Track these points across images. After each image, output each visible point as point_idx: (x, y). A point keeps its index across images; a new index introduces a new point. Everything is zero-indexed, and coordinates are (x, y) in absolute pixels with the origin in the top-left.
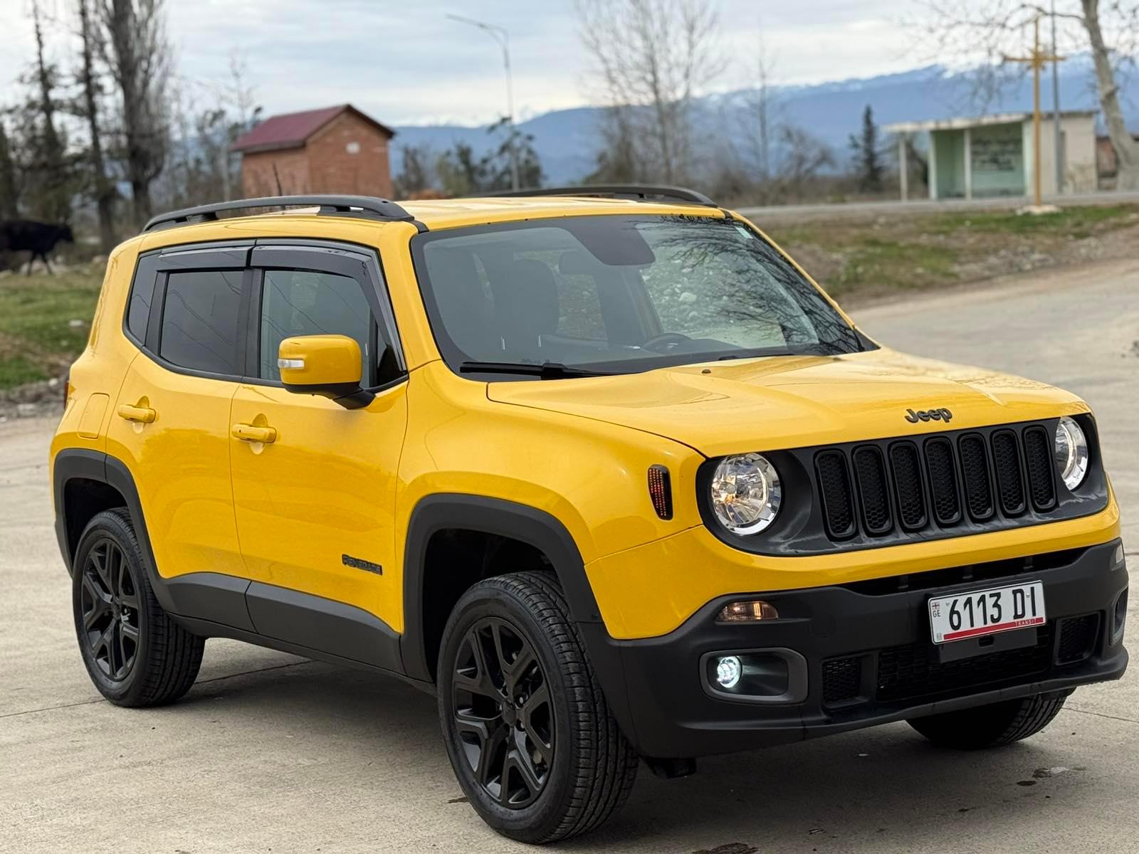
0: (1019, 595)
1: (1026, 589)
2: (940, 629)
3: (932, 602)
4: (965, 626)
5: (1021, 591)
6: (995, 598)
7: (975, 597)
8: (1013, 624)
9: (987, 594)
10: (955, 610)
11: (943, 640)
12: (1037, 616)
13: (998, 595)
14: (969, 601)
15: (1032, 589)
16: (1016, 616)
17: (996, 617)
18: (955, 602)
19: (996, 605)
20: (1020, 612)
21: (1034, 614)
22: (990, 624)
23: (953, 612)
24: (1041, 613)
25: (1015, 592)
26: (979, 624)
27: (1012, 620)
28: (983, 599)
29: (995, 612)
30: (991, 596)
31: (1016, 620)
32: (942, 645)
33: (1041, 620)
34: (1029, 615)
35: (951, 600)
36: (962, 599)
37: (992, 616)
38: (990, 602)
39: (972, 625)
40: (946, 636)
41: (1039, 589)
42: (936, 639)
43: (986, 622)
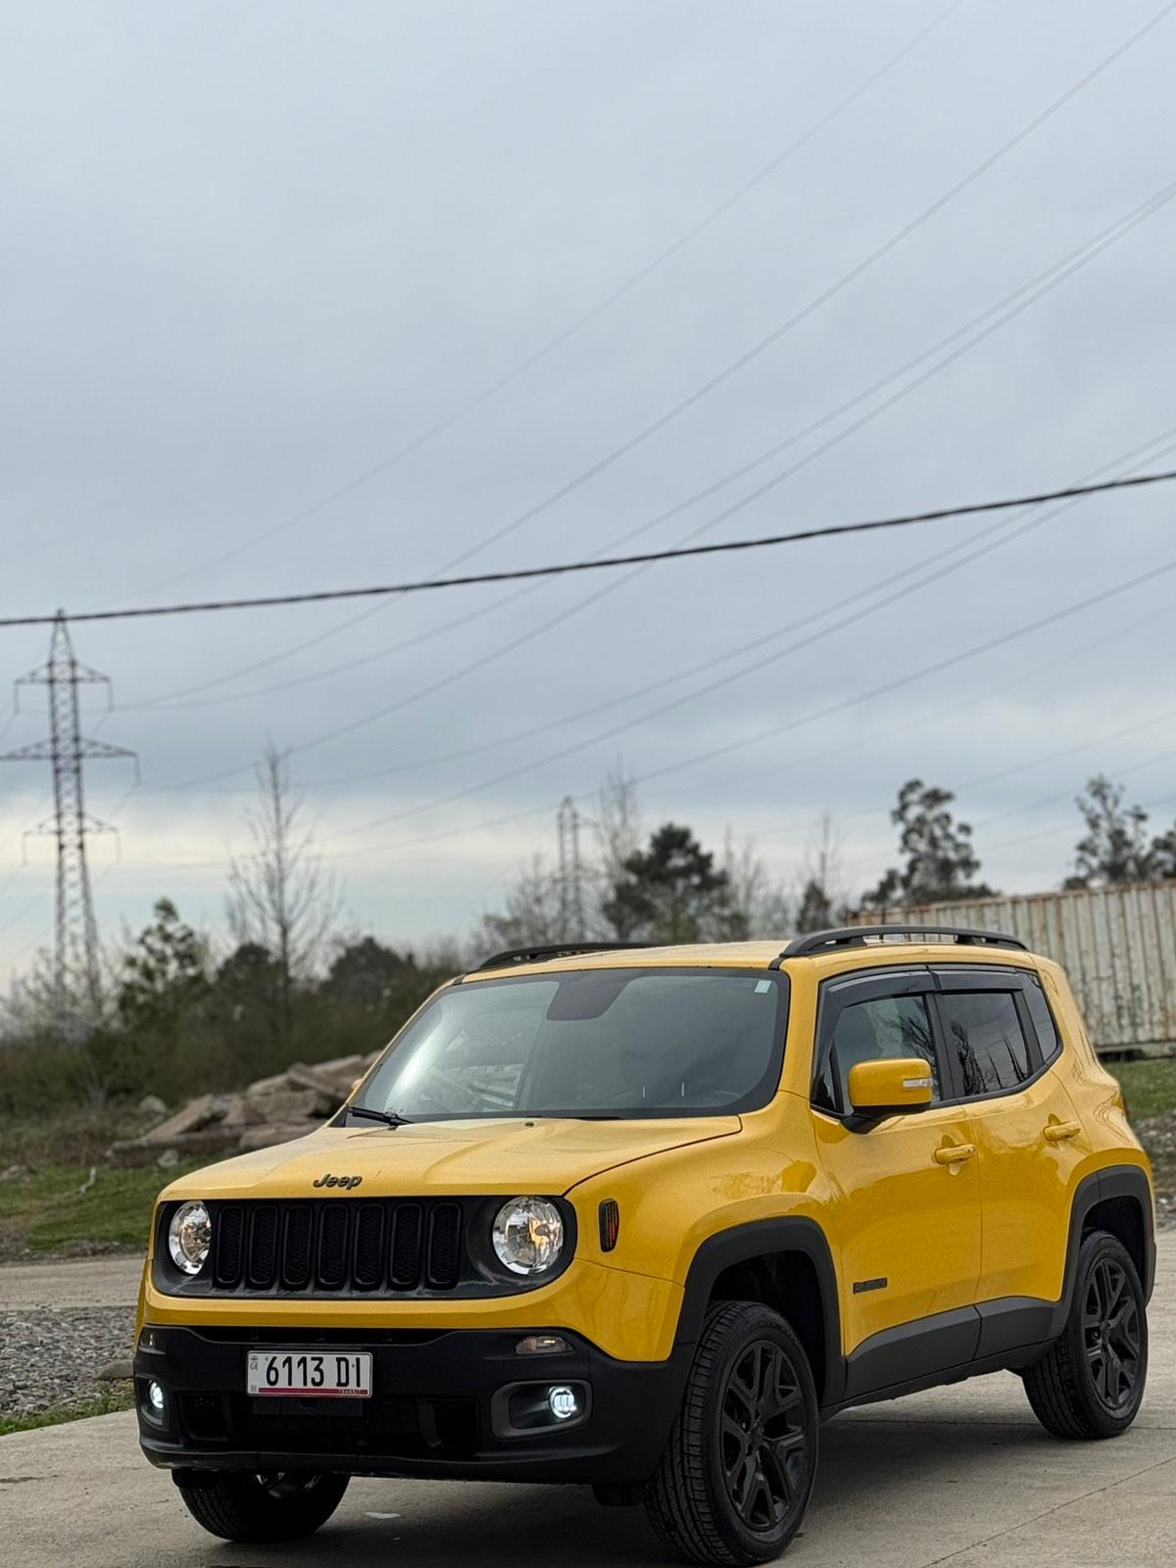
0: (343, 1364)
1: (352, 1358)
2: (256, 1381)
3: (251, 1355)
4: (282, 1383)
5: (347, 1361)
6: (317, 1362)
7: (296, 1358)
8: (336, 1391)
9: (309, 1357)
10: (274, 1366)
11: (257, 1392)
12: (361, 1388)
13: (321, 1360)
14: (288, 1360)
15: (358, 1360)
16: (339, 1384)
17: (317, 1380)
18: (274, 1359)
19: (317, 1369)
20: (343, 1381)
21: (358, 1385)
22: (310, 1385)
23: (270, 1368)
24: (366, 1384)
25: (339, 1360)
26: (298, 1383)
27: (334, 1386)
28: (303, 1361)
29: (317, 1377)
30: (313, 1359)
31: (340, 1388)
32: (256, 1398)
33: (365, 1392)
34: (352, 1385)
35: (270, 1356)
36: (281, 1357)
37: (313, 1380)
38: (311, 1365)
39: (290, 1383)
40: (260, 1390)
41: (366, 1360)
42: (250, 1391)
43: (305, 1384)
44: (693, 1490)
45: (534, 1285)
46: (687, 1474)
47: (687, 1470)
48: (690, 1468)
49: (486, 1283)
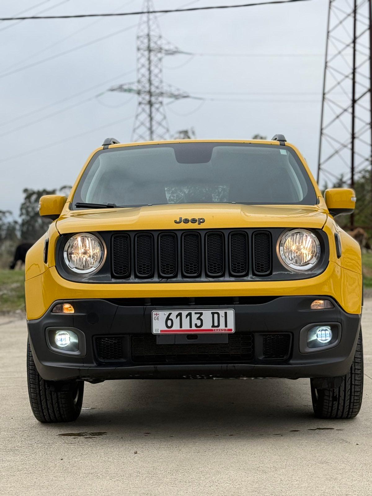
0: (216, 316)
1: (222, 313)
2: (158, 326)
3: (154, 313)
4: (176, 327)
5: (218, 314)
6: (199, 315)
7: (185, 313)
8: (212, 330)
9: (193, 312)
10: (170, 318)
11: (159, 332)
12: (229, 327)
13: (201, 314)
14: (180, 315)
15: (226, 313)
16: (213, 326)
17: (199, 324)
18: (170, 314)
19: (199, 318)
20: (216, 324)
21: (226, 326)
22: (194, 328)
23: (168, 319)
24: (231, 325)
25: (213, 313)
26: (186, 326)
27: (211, 328)
28: (190, 314)
29: (198, 322)
30: (196, 313)
31: (213, 328)
32: (159, 335)
33: (231, 330)
34: (222, 326)
35: (167, 313)
36: (175, 313)
37: (196, 325)
38: (195, 317)
39: (181, 327)
40: (161, 331)
41: (231, 313)
42: (154, 332)
43: (191, 326)
44: (355, 380)
45: (315, 274)
46: (353, 372)
47: (353, 370)
48: (355, 369)
49: (289, 273)
